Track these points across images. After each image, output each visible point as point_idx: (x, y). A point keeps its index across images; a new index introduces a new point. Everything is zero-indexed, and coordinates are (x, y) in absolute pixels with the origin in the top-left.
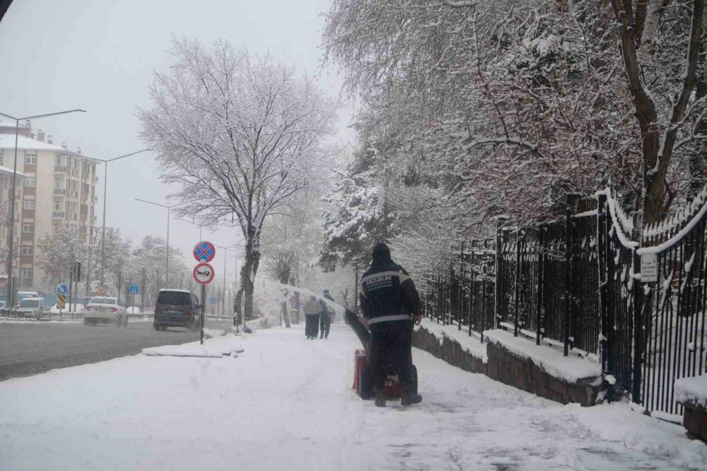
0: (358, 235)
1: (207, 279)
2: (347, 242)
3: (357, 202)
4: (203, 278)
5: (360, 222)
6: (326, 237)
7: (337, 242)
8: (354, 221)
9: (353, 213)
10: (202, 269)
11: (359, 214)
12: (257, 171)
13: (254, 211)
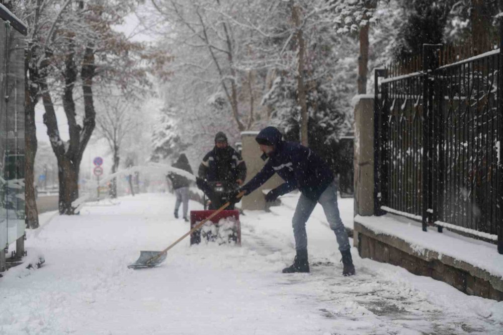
0: (170, 145)
1: (100, 173)
2: (164, 150)
3: (169, 128)
4: (98, 173)
5: (171, 138)
6: (153, 147)
7: (159, 149)
8: (167, 138)
9: (167, 134)
10: (98, 169)
11: (170, 134)
12: (118, 119)
13: (117, 137)
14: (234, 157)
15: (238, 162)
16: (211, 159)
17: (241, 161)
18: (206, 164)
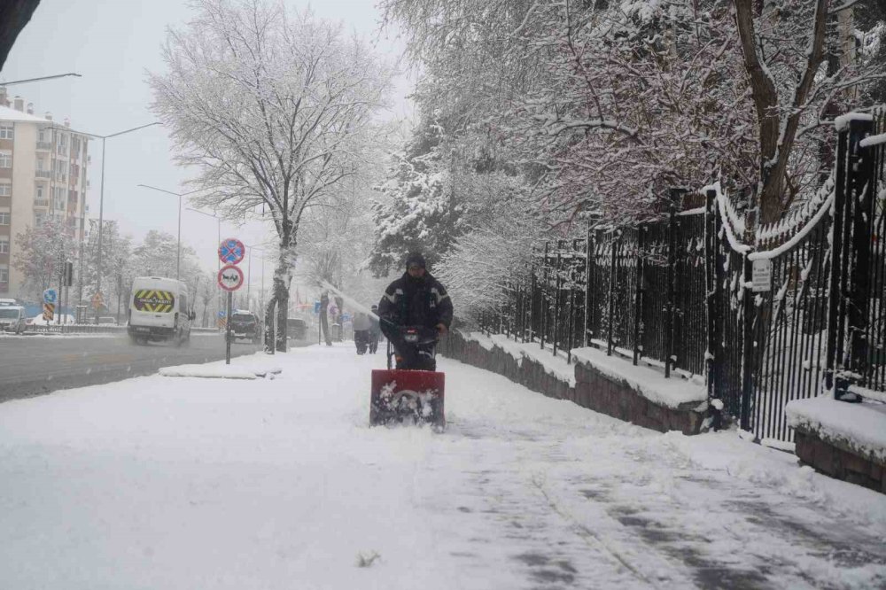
0: (418, 232)
1: (235, 284)
2: (403, 241)
3: (416, 192)
4: (228, 284)
5: (420, 216)
6: (378, 234)
7: (391, 241)
8: (413, 216)
9: (412, 205)
10: (228, 273)
11: (419, 206)
12: (295, 154)
13: (290, 202)
14: (434, 290)
15: (440, 298)
16: (399, 291)
17: (444, 297)
18: (392, 299)
